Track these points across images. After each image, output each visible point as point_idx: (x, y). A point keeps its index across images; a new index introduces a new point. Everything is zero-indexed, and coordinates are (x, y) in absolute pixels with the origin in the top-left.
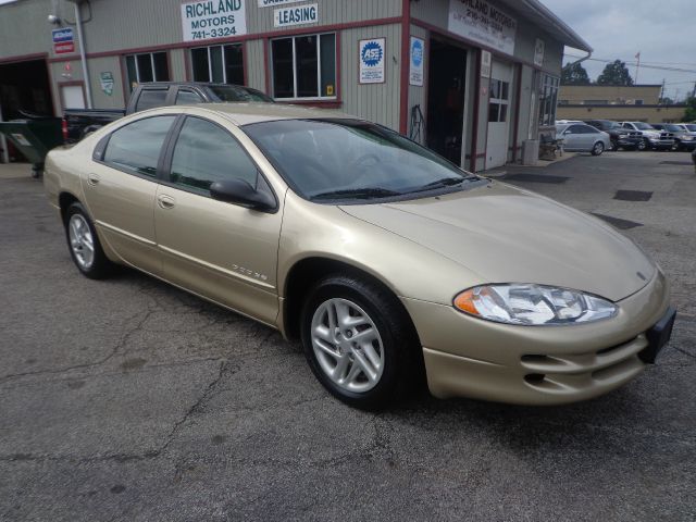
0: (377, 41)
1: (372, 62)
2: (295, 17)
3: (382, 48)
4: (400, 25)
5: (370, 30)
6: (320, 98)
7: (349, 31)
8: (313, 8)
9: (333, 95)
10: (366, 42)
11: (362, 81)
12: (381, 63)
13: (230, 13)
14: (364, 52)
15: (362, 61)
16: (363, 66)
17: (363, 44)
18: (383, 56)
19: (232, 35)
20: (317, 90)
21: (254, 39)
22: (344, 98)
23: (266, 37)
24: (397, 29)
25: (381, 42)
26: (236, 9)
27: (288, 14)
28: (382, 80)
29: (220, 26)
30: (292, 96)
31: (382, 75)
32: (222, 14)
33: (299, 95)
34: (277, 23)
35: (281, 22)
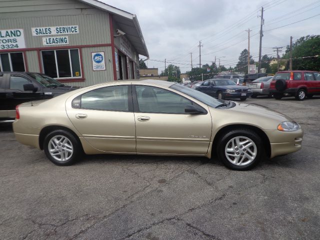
0: (100, 53)
1: (99, 62)
2: (55, 41)
3: (103, 56)
4: (111, 47)
5: (96, 48)
6: (72, 77)
7: (86, 49)
8: (65, 38)
9: (80, 76)
10: (95, 53)
11: (94, 70)
12: (103, 62)
13: (14, 37)
14: (94, 57)
15: (93, 61)
16: (94, 63)
17: (93, 54)
18: (104, 59)
19: (16, 48)
20: (70, 74)
21: (31, 50)
22: (86, 77)
23: (38, 50)
24: (110, 48)
25: (102, 54)
26: (18, 36)
27: (51, 40)
28: (105, 69)
29: (7, 43)
30: (57, 77)
31: (104, 67)
32: (8, 38)
33: (60, 77)
34: (45, 44)
35: (47, 43)
